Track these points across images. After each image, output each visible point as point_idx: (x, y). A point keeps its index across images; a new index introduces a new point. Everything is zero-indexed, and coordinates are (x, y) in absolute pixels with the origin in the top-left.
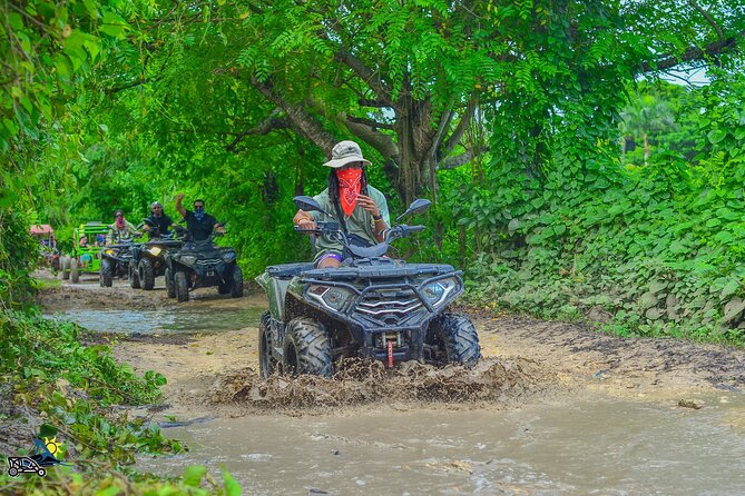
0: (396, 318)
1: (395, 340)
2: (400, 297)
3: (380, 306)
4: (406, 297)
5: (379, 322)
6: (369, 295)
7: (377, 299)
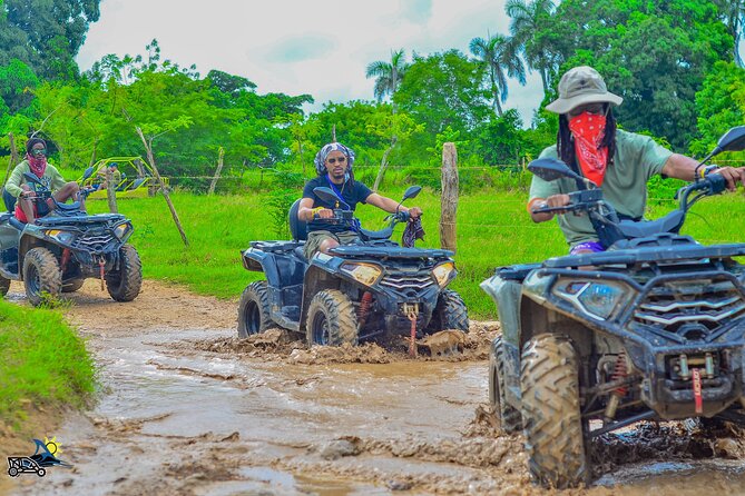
0: (704, 328)
1: (703, 366)
2: (708, 295)
3: (676, 311)
4: (721, 295)
5: (676, 335)
6: (657, 291)
7: (671, 298)
